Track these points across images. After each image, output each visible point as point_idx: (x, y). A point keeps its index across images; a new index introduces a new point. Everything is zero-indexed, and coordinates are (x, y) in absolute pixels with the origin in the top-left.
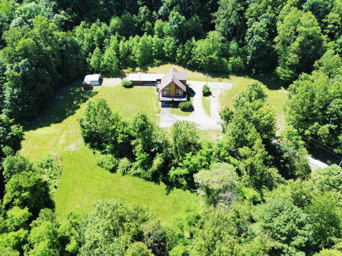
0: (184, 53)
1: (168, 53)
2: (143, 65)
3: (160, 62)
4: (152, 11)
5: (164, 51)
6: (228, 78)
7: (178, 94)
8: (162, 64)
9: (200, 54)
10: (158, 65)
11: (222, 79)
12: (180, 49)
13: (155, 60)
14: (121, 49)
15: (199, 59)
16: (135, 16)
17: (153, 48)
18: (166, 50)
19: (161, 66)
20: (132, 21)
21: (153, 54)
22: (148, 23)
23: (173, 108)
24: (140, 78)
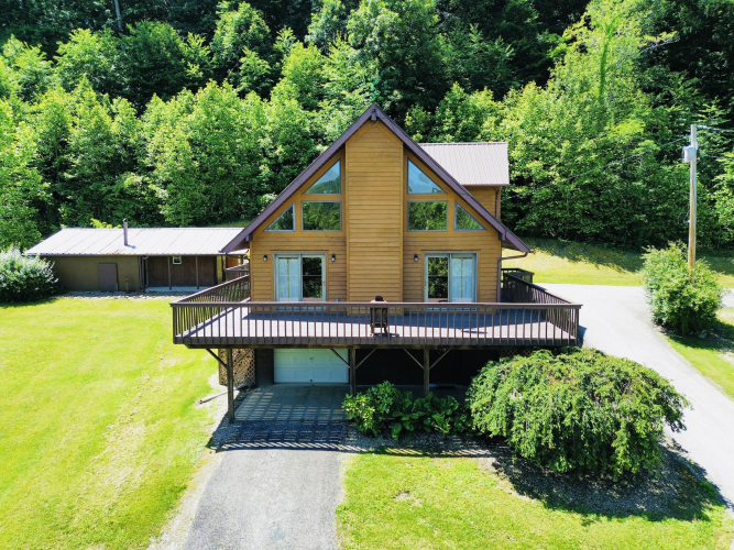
13: (269, 197)
20: (178, 55)
21: (265, 170)
22: (250, 59)
23: (381, 451)
24: (126, 244)
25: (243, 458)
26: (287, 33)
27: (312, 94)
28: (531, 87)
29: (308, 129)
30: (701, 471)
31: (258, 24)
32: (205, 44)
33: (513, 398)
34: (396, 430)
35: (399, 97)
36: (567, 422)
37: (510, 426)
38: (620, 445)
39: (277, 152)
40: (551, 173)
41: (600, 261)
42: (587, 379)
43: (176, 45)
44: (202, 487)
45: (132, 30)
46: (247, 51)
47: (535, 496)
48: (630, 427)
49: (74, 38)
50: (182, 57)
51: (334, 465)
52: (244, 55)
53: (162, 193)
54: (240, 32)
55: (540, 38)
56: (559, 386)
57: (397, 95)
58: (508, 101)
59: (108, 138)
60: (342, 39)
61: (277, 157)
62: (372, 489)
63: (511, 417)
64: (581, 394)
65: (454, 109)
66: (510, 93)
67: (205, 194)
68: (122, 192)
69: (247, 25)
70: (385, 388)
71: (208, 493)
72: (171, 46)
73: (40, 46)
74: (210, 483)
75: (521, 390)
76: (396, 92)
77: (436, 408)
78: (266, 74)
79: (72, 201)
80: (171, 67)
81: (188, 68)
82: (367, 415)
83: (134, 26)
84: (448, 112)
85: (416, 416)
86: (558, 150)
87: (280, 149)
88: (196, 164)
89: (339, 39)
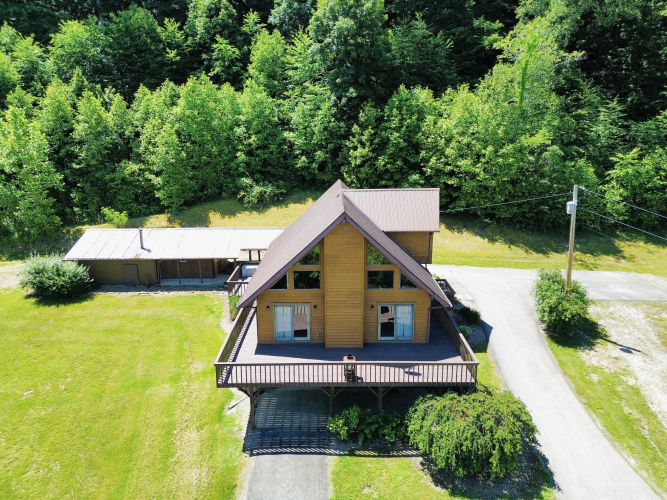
0: (385, 143)
1: (309, 153)
2: (189, 204)
3: (269, 189)
4: (243, 10)
5: (291, 145)
6: (616, 252)
7: (388, 328)
8: (278, 200)
9: (465, 140)
10: (262, 204)
11: (588, 258)
12: (363, 127)
13: (246, 181)
14: (80, 130)
15: (465, 164)
16: (171, 25)
17: (240, 131)
18: (299, 142)
19: (274, 211)
20: (157, 40)
21: (241, 156)
22: (222, 45)
23: (352, 454)
24: (142, 248)
25: (267, 461)
26: (252, 17)
27: (277, 82)
28: (465, 87)
29: (276, 119)
30: (546, 461)
31: (226, 8)
32: (180, 28)
33: (433, 429)
34: (361, 440)
35: (354, 95)
36: (464, 448)
37: (431, 446)
38: (494, 460)
39: (251, 141)
40: (477, 170)
41: (511, 242)
42: (478, 417)
43: (154, 30)
44: (246, 485)
45: (115, 19)
46: (218, 38)
47: (445, 487)
48: (502, 449)
49: (64, 29)
50: (161, 41)
51: (324, 466)
52: (216, 42)
53: (157, 181)
54: (210, 17)
55: (476, 23)
56: (461, 423)
57: (352, 92)
58: (446, 98)
59: (106, 131)
60: (304, 32)
61: (250, 145)
62: (348, 485)
63: (431, 442)
64: (473, 429)
65: (400, 108)
66: (448, 92)
67: (191, 179)
68: (123, 180)
69: (218, 10)
70: (354, 413)
71: (250, 490)
72: (151, 32)
73: (33, 35)
74: (251, 483)
75: (438, 424)
76: (352, 90)
77: (386, 422)
78: (236, 59)
79: (82, 188)
80: (151, 52)
81: (167, 53)
82: (343, 432)
83: (117, 15)
84: (395, 111)
85: (373, 428)
86: (483, 151)
87: (253, 137)
88: (184, 154)
89: (300, 32)
